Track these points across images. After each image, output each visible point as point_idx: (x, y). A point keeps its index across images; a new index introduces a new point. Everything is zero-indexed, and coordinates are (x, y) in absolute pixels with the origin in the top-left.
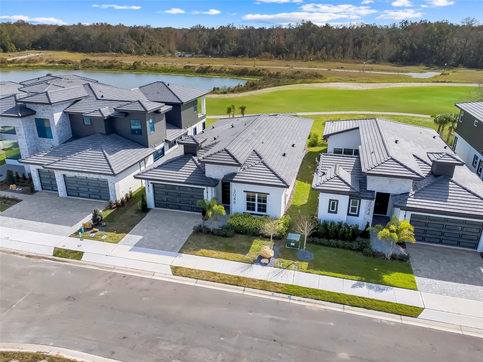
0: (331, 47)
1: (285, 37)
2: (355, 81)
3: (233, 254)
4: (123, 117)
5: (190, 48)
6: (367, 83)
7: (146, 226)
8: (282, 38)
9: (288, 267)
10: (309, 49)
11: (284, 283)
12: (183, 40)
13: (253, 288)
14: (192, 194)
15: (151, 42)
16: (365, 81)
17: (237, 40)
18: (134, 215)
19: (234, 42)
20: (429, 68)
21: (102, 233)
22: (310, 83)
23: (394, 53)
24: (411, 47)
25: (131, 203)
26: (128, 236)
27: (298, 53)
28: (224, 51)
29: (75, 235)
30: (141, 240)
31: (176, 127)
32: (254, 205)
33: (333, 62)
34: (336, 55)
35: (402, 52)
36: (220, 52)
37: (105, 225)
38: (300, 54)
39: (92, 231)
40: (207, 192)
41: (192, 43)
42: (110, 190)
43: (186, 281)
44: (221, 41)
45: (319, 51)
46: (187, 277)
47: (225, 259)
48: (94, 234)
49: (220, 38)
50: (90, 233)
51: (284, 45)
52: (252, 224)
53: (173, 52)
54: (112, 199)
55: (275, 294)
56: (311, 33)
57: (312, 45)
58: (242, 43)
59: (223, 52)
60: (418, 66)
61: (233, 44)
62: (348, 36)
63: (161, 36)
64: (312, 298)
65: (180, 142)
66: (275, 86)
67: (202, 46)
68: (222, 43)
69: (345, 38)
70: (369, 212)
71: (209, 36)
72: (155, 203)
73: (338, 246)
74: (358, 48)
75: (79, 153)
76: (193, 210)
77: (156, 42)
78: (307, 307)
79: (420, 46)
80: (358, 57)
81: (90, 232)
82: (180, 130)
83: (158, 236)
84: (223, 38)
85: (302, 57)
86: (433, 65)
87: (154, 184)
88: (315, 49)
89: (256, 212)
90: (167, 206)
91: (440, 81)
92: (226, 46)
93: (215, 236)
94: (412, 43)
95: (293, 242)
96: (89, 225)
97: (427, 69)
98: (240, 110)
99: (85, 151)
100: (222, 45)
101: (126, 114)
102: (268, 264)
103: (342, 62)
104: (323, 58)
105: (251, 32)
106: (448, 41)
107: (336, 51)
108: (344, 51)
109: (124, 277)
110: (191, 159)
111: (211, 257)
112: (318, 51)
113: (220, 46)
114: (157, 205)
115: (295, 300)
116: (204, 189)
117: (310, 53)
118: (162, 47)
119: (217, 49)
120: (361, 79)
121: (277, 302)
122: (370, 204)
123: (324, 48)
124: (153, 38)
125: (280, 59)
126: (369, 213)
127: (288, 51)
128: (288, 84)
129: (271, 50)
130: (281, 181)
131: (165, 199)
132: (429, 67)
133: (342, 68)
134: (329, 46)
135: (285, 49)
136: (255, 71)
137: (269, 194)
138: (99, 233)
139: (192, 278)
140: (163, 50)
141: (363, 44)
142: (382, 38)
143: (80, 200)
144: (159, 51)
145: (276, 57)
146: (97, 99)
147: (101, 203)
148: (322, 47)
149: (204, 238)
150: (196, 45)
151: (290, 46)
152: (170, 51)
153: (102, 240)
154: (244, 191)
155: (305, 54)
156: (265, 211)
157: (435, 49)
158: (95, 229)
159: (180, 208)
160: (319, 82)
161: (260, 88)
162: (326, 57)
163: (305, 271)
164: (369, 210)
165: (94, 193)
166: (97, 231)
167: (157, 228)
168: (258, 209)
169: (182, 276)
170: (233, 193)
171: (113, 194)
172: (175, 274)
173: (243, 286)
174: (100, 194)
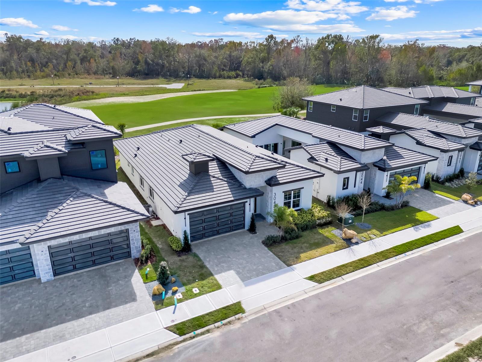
3: (326, 247)
9: (370, 238)
10: (33, 65)
14: (231, 212)
21: (186, 287)
24: (146, 62)
26: (217, 277)
35: (136, 67)
40: (250, 204)
42: (131, 241)
43: (336, 282)
45: (46, 68)
46: (332, 279)
47: (328, 253)
48: (180, 294)
50: (172, 295)
54: (134, 253)
55: (397, 257)
64: (416, 249)
76: (231, 230)
78: (423, 255)
79: (153, 61)
81: (170, 294)
83: (246, 263)
87: (190, 215)
88: (39, 65)
90: (203, 236)
95: (350, 220)
97: (168, 81)
102: (358, 241)
110: (211, 177)
111: (318, 257)
112: (44, 68)
114: (192, 238)
116: (246, 202)
122: (362, 174)
123: (50, 64)
131: (201, 229)
132: (168, 79)
137: (303, 188)
138: (183, 290)
139: (336, 278)
148: (47, 63)
153: (199, 295)
154: (283, 192)
156: (298, 205)
158: (175, 288)
159: (218, 233)
163: (382, 235)
164: (362, 180)
165: (102, 255)
166: (177, 290)
167: (229, 257)
168: (293, 205)
169: (328, 281)
170: (273, 197)
171: (136, 245)
172: (320, 282)
173: (374, 264)
174: (112, 254)
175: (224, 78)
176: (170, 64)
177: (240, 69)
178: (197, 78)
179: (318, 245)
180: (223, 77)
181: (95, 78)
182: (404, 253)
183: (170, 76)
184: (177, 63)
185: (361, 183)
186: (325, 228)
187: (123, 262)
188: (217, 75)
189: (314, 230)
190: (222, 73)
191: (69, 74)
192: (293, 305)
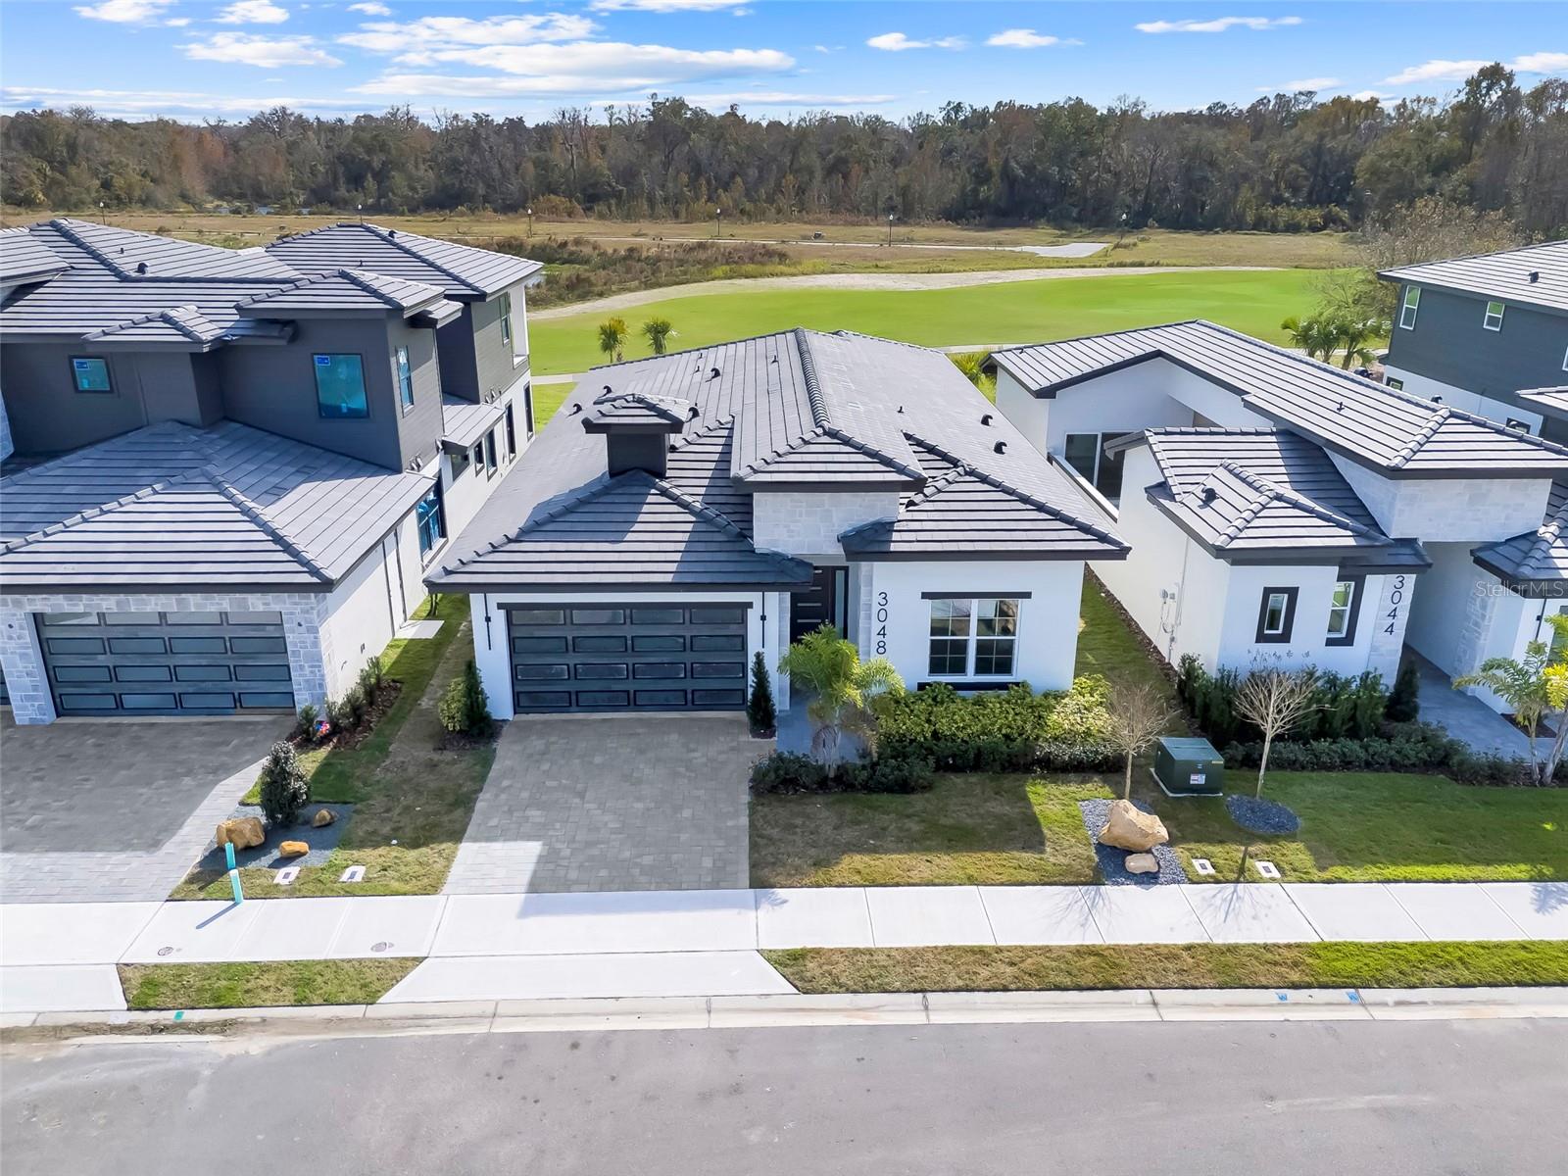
0: (761, 176)
1: (603, 149)
2: (886, 267)
3: (989, 855)
4: (283, 342)
5: (261, 188)
6: (928, 273)
7: (525, 795)
8: (594, 151)
9: (1242, 874)
10: (693, 183)
11: (1292, 941)
12: (231, 160)
13: (1186, 988)
14: (688, 635)
15: (105, 166)
16: (918, 267)
17: (433, 162)
18: (436, 757)
19: (422, 167)
20: (1064, 232)
21: (336, 855)
22: (755, 277)
23: (952, 193)
24: (1006, 173)
25: (390, 712)
26: (467, 852)
27: (658, 196)
28: (390, 194)
29: (195, 887)
30: (542, 860)
31: (456, 398)
32: (962, 646)
33: (777, 222)
34: (782, 202)
35: (975, 191)
36: (379, 198)
37: (328, 817)
38: (666, 200)
39: (276, 854)
40: (763, 618)
41: (266, 170)
42: (291, 659)
43: (876, 1008)
44: (376, 164)
45: (726, 190)
46: (867, 990)
47: (971, 881)
48: (294, 870)
49: (369, 151)
50: (270, 867)
51: (606, 172)
52: (993, 724)
53: (198, 201)
54: (303, 700)
55: (1293, 995)
56: (689, 135)
57: (697, 170)
58: (454, 167)
59: (390, 201)
60: (1034, 227)
61: (421, 173)
62: (805, 143)
63: (141, 145)
64: (1441, 984)
65: (595, 422)
66: (649, 285)
67: (306, 179)
68: (380, 171)
69: (794, 152)
70: (1390, 621)
71: (328, 147)
72: (516, 696)
73: (1347, 764)
74: (841, 181)
75: (105, 507)
76: (690, 704)
77: (127, 165)
78: (1456, 1026)
79: (1029, 169)
80: (848, 207)
81: (266, 861)
82: (475, 407)
83: (614, 831)
84: (381, 151)
85: (676, 208)
86: (1075, 225)
87: (508, 608)
88: (709, 182)
89: (970, 676)
90: (571, 701)
91: (1128, 261)
92: (398, 179)
93: (860, 795)
94: (1007, 161)
95: (1197, 771)
96: (253, 830)
97: (1061, 236)
98: (648, 339)
99: (132, 498)
100: (381, 176)
101: (289, 327)
102: (1159, 871)
103: (805, 223)
104: (742, 212)
105: (483, 132)
106: (1104, 152)
107: (774, 191)
108: (801, 191)
109: (575, 1046)
110: (653, 491)
111: (910, 885)
112: (720, 191)
113: (374, 177)
114: (524, 702)
115: (1386, 1004)
116: (750, 605)
117: (697, 198)
118: (152, 184)
119: (363, 187)
120: (904, 264)
121: (1329, 1027)
122: (1398, 590)
123: (738, 179)
124: (114, 150)
125: (601, 217)
126: (1392, 625)
127: (622, 190)
128: (687, 282)
129: (563, 187)
130: (1087, 534)
131: (562, 673)
132: (1067, 230)
133: (818, 236)
134: (753, 172)
135: (610, 185)
136: (550, 247)
137: (1027, 595)
138: (317, 859)
139: (898, 991)
140: (160, 194)
141: (856, 170)
142: (897, 152)
143: (133, 725)
144: (144, 198)
145: (588, 210)
146: (125, 279)
147: (250, 727)
148: (733, 176)
149: (821, 812)
150: (284, 175)
151: (629, 175)
152: (185, 198)
153: (349, 892)
154: (925, 596)
155: (679, 199)
156: (1005, 666)
157: (1071, 179)
158: (290, 846)
159: (631, 702)
160: (782, 274)
161: (601, 295)
162: (749, 206)
163: (1316, 874)
164: (1393, 614)
165: (203, 685)
166: (302, 854)
167: (581, 795)
168: (979, 661)
169: (848, 991)
170: (876, 608)
171: (309, 677)
172: (806, 986)
173: (1140, 987)
174: (236, 687)
175: (1274, 230)
176: (1086, 178)
177: (1348, 199)
178: (1168, 228)
179: (958, 838)
180: (1269, 224)
181: (846, 221)
182: (1354, 987)
183: (1079, 220)
184: (1108, 176)
185: (1390, 629)
186: (1067, 782)
187: (265, 724)
188: (1248, 219)
189: (1009, 781)
190: (1268, 212)
191: (779, 211)
192: (606, 1039)
